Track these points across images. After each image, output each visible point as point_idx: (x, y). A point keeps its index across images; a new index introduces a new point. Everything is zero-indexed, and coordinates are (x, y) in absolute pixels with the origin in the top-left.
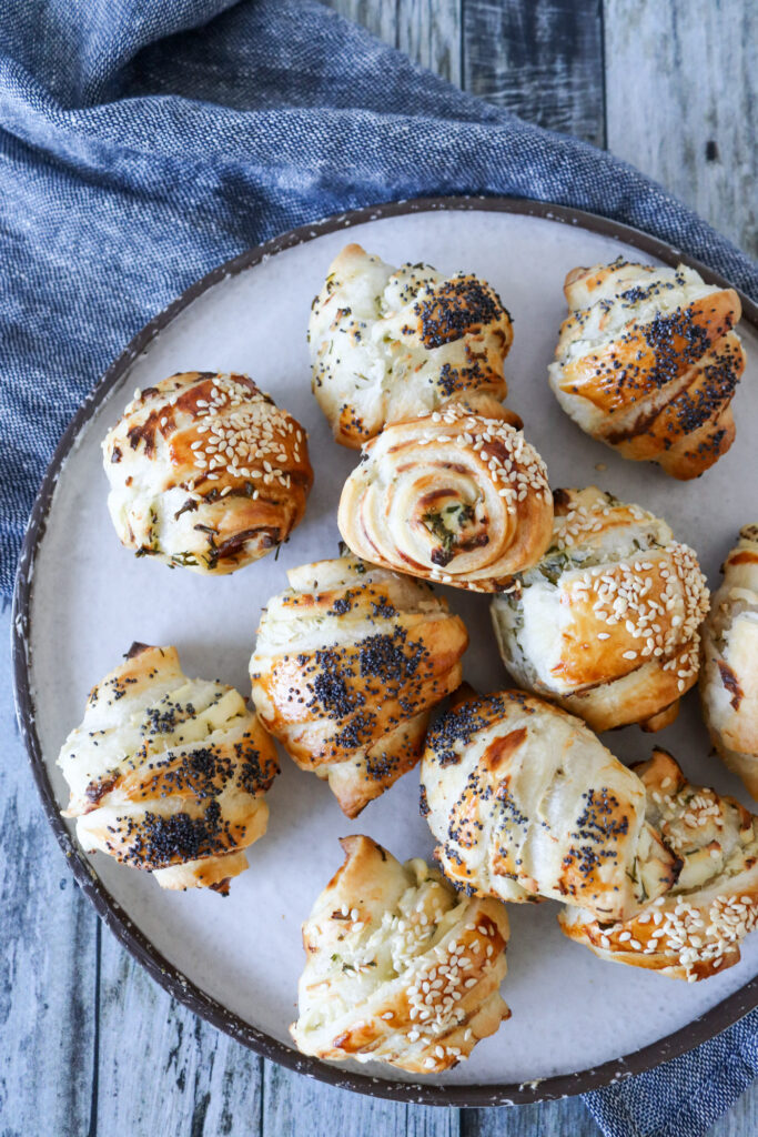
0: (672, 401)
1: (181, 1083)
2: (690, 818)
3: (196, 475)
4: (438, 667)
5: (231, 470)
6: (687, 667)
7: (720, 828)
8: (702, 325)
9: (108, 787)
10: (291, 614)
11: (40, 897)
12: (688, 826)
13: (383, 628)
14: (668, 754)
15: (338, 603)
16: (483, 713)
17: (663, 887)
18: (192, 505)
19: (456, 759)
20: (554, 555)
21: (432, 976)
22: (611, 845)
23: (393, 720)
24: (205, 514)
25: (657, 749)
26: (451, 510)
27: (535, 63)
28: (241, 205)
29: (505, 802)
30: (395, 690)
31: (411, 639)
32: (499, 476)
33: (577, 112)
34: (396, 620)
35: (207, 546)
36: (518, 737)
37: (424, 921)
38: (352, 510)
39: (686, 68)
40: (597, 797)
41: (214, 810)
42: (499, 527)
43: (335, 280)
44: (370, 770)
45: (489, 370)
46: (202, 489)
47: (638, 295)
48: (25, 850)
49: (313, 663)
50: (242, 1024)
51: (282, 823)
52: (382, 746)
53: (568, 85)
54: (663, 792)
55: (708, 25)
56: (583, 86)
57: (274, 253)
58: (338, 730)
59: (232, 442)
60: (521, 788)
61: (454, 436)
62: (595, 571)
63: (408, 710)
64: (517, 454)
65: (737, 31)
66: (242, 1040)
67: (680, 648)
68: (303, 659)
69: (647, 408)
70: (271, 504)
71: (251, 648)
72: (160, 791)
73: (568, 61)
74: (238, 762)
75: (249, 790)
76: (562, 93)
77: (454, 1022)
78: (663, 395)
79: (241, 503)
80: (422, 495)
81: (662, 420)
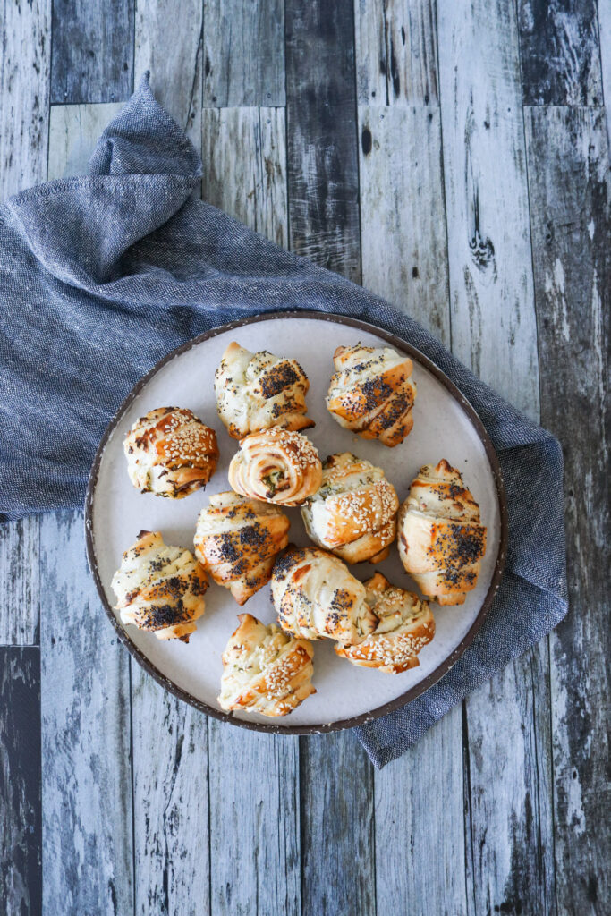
0: (377, 416)
1: (170, 731)
2: (388, 602)
3: (166, 460)
4: (274, 540)
5: (182, 457)
6: (386, 535)
7: (402, 605)
8: (388, 383)
9: (135, 595)
10: (211, 517)
11: (102, 649)
12: (387, 605)
13: (250, 523)
14: (381, 574)
15: (230, 513)
16: (296, 558)
17: (370, 630)
18: (165, 473)
19: (283, 578)
20: (325, 488)
21: (276, 670)
22: (345, 612)
23: (256, 562)
24: (171, 476)
25: (376, 572)
26: (274, 474)
27: (325, 230)
28: (181, 316)
29: (301, 595)
30: (256, 549)
31: (262, 527)
32: (294, 460)
33: (347, 256)
34: (255, 519)
35: (172, 489)
36: (307, 568)
37: (273, 648)
38: (234, 474)
39: (402, 229)
40: (340, 593)
41: (181, 604)
42: (294, 481)
43: (226, 363)
44: (248, 584)
45: (296, 403)
46: (169, 465)
47: (361, 368)
48: (94, 627)
49: (220, 539)
50: (197, 701)
51: (211, 610)
52: (252, 574)
53: (342, 241)
54: (378, 590)
55: (413, 205)
56: (350, 241)
57: (197, 344)
58: (231, 567)
59: (182, 445)
60: (308, 589)
61: (275, 442)
62: (340, 496)
63: (263, 558)
64: (302, 449)
65: (429, 207)
66: (197, 708)
67: (382, 527)
68: (216, 537)
69: (366, 419)
70: (200, 468)
71: (194, 532)
72: (157, 595)
73: (342, 228)
74: (190, 583)
75: (195, 594)
76: (339, 245)
77: (287, 692)
78: (373, 413)
79: (187, 470)
80: (262, 468)
81: (373, 425)
